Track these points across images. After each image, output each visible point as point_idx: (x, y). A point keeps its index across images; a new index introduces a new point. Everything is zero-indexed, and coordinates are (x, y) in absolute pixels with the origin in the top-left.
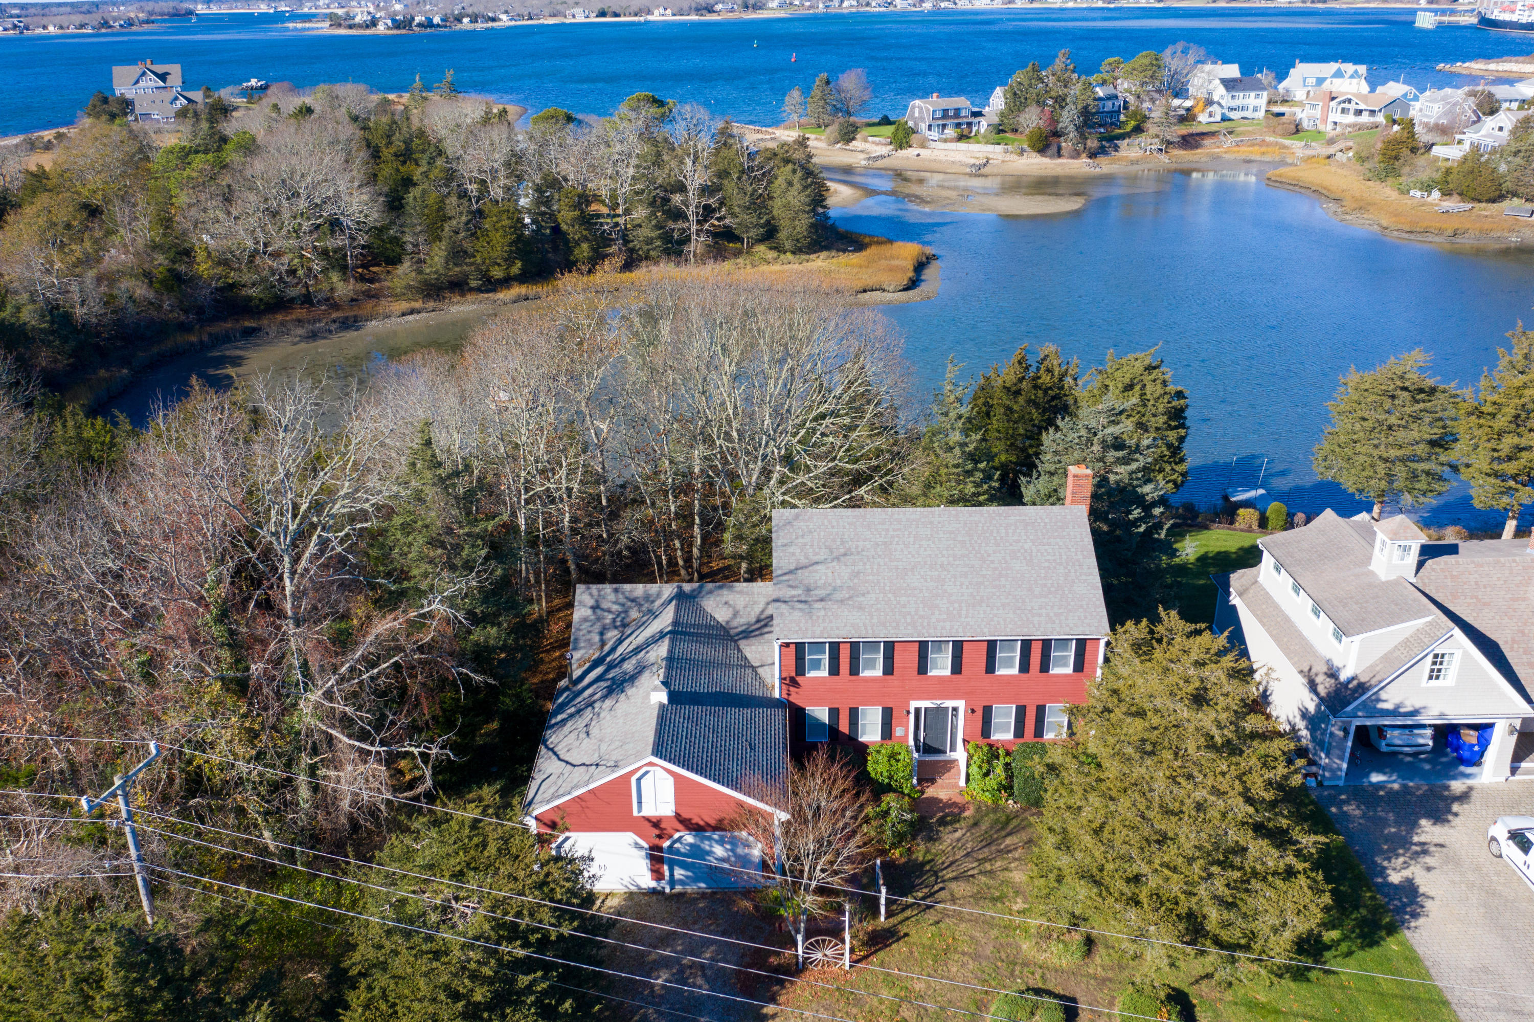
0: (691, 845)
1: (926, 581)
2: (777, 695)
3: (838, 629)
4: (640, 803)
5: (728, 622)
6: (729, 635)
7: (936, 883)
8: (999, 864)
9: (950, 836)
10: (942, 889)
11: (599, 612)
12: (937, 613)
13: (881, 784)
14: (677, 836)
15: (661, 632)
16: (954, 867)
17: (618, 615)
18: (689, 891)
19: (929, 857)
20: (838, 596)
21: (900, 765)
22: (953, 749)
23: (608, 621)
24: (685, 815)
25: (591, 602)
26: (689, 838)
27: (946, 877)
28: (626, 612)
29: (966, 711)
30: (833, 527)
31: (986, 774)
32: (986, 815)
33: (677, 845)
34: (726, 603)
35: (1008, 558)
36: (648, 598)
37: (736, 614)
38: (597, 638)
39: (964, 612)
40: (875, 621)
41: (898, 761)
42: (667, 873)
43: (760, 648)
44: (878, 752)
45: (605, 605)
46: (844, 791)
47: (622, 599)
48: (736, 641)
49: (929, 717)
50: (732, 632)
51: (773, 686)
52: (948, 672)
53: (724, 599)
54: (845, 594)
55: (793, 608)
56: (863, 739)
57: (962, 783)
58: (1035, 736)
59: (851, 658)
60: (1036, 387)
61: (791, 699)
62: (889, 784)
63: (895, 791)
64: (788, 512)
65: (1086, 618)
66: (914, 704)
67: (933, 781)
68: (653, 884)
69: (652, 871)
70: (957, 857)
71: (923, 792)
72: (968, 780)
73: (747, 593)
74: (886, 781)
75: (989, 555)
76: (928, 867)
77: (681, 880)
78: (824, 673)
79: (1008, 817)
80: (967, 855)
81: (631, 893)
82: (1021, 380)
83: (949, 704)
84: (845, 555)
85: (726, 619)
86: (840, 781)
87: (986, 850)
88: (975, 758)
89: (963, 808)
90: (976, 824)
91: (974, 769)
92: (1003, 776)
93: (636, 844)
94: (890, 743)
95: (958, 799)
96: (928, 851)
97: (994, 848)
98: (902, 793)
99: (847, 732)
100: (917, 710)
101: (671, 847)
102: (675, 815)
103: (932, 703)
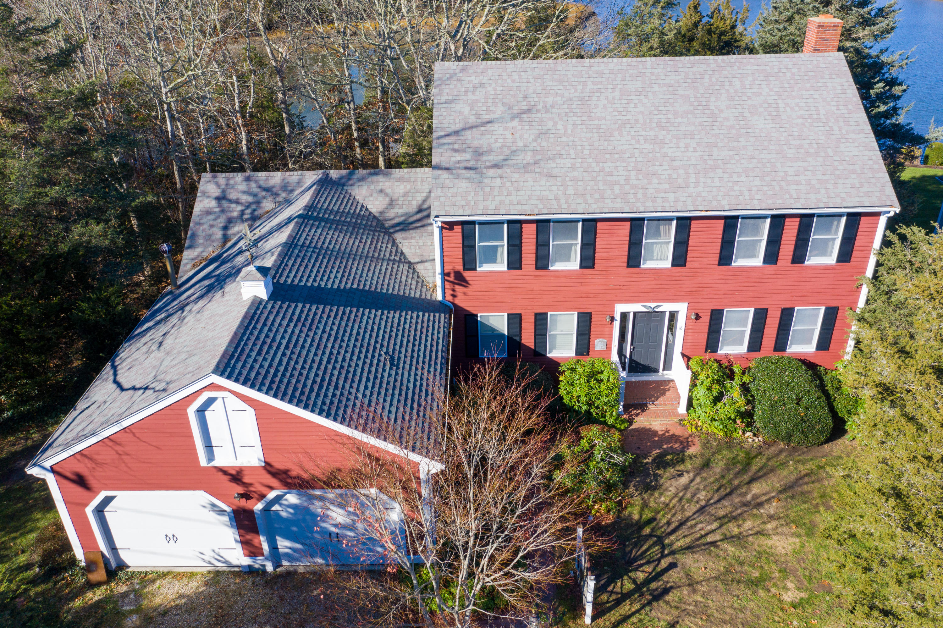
0: (294, 507)
1: (638, 141)
2: (439, 296)
3: (519, 202)
4: (209, 447)
5: (381, 213)
6: (383, 226)
7: (663, 556)
8: (748, 524)
9: (674, 483)
10: (672, 566)
11: (225, 204)
12: (655, 181)
13: (578, 413)
14: (272, 495)
15: (289, 218)
16: (684, 531)
17: (248, 207)
18: (301, 570)
19: (647, 515)
20: (520, 159)
21: (603, 387)
22: (668, 366)
23: (235, 214)
24: (279, 464)
25: (215, 191)
26: (292, 498)
27: (675, 547)
28: (258, 203)
29: (688, 318)
30: (513, 81)
31: (718, 399)
32: (719, 451)
33: (276, 507)
34: (381, 191)
35: (747, 114)
36: (285, 187)
37: (392, 204)
38: (219, 234)
39: (692, 180)
40: (571, 192)
41: (600, 381)
42: (265, 547)
43: (421, 243)
44: (573, 370)
45: (233, 195)
46: (528, 433)
47: (254, 187)
48: (390, 234)
49: (638, 325)
50: (388, 224)
51: (435, 286)
52: (667, 264)
53: (380, 187)
54: (528, 158)
55: (458, 177)
56: (553, 354)
57: (682, 409)
58: (775, 349)
59: (537, 245)
60: (709, 32)
61: (457, 301)
62: (588, 412)
63: (596, 421)
64: (452, 66)
65: (862, 186)
66: (620, 308)
67: (643, 407)
68: (246, 561)
69: (242, 542)
70: (688, 514)
71: (631, 422)
72: (690, 405)
73: (408, 180)
74: (585, 408)
75: (721, 111)
76: (647, 531)
77: (287, 555)
78: (501, 266)
79: (747, 453)
80: (701, 510)
81: (218, 573)
82: (696, 25)
83: (667, 307)
84: (529, 111)
85: (380, 209)
86: (521, 416)
87: (725, 503)
88: (702, 377)
89: (686, 443)
90: (706, 465)
91: (700, 392)
92: (742, 402)
93: (213, 505)
94: (588, 360)
95: (677, 430)
96: (645, 505)
97: (737, 500)
98: (605, 423)
99: (532, 345)
100: (624, 316)
101: (266, 510)
102: (263, 464)
103: (645, 306)
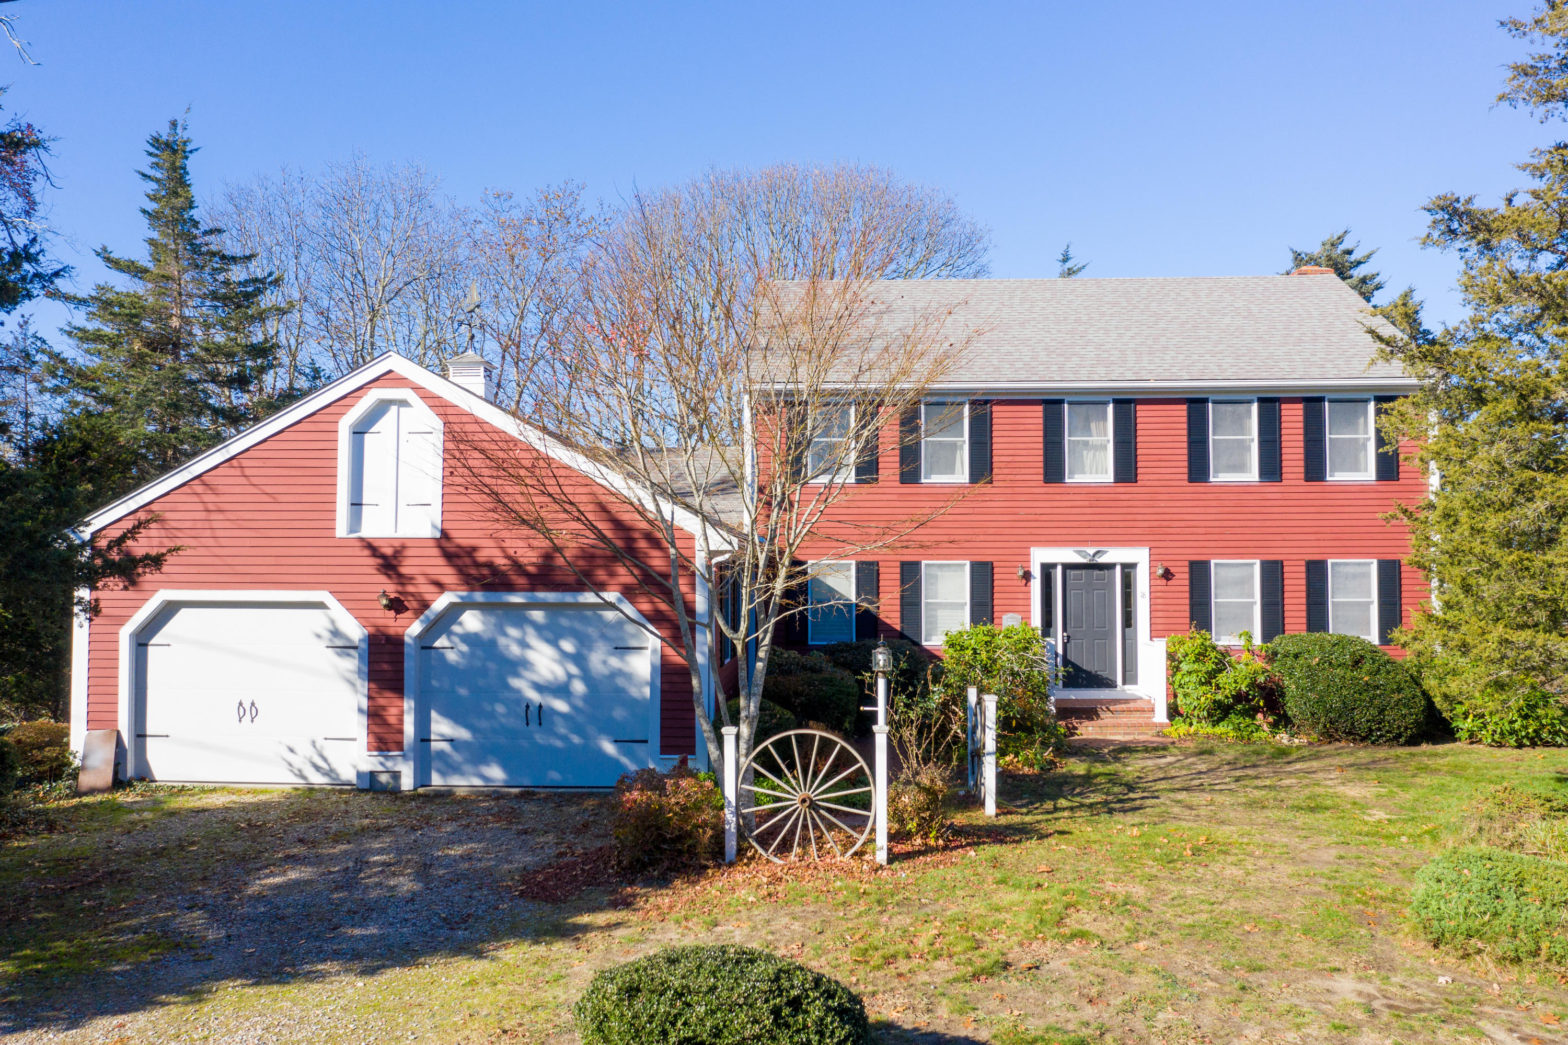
0: (473, 641)
4: (356, 504)
14: (439, 604)
16: (1171, 782)
19: (1101, 771)
22: (1130, 676)
26: (471, 617)
29: (1152, 576)
31: (1217, 671)
42: (409, 728)
49: (1071, 594)
52: (1108, 476)
56: (931, 640)
57: (1160, 715)
58: (1310, 628)
59: (902, 443)
66: (1040, 556)
67: (1091, 713)
68: (370, 762)
69: (370, 717)
78: (847, 476)
79: (1282, 750)
80: (1201, 773)
83: (1115, 555)
87: (1246, 771)
90: (1206, 753)
93: (336, 629)
95: (1153, 739)
99: (898, 627)
100: (1047, 570)
101: (425, 643)
102: (438, 535)
103: (1079, 552)
